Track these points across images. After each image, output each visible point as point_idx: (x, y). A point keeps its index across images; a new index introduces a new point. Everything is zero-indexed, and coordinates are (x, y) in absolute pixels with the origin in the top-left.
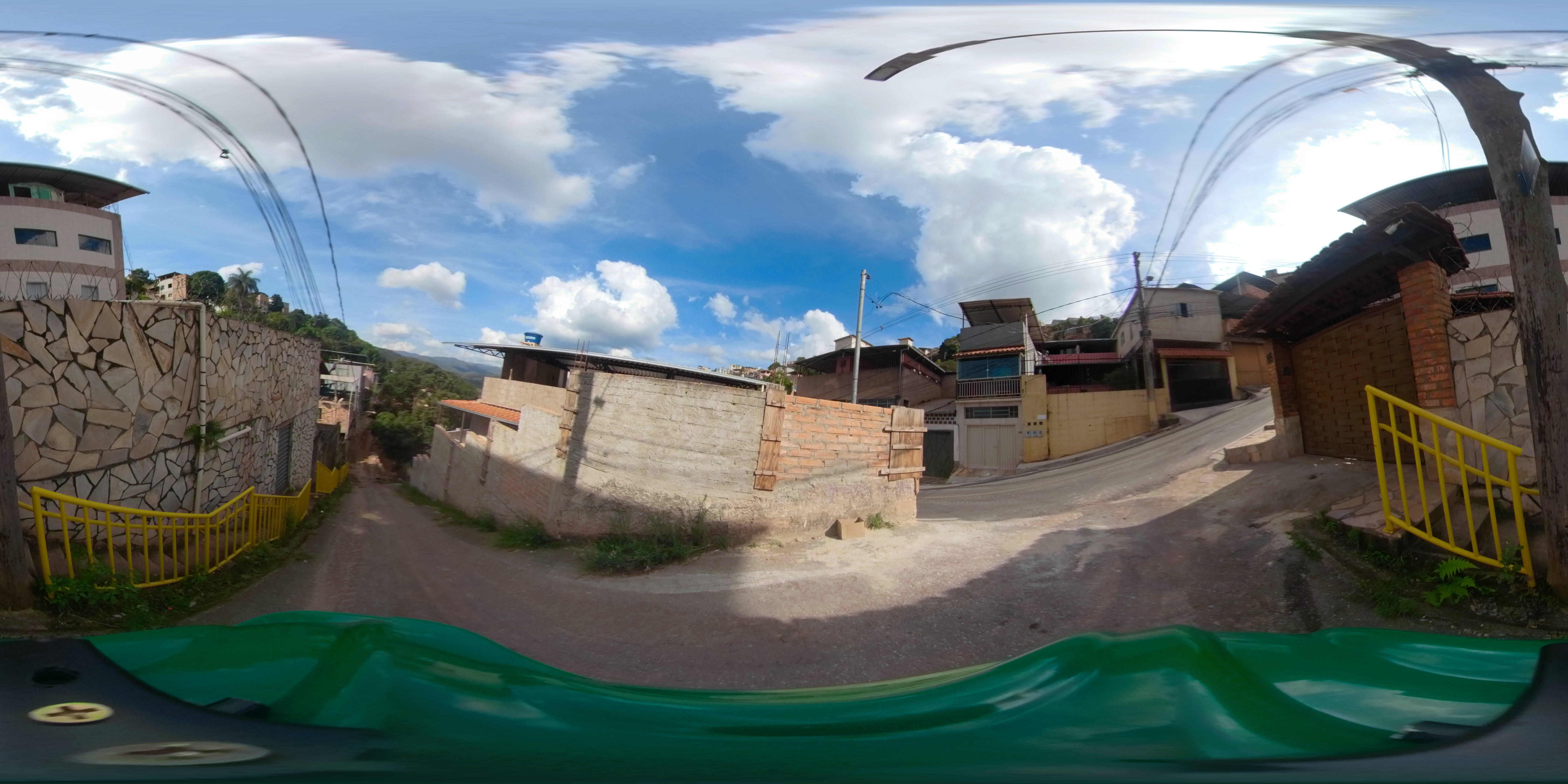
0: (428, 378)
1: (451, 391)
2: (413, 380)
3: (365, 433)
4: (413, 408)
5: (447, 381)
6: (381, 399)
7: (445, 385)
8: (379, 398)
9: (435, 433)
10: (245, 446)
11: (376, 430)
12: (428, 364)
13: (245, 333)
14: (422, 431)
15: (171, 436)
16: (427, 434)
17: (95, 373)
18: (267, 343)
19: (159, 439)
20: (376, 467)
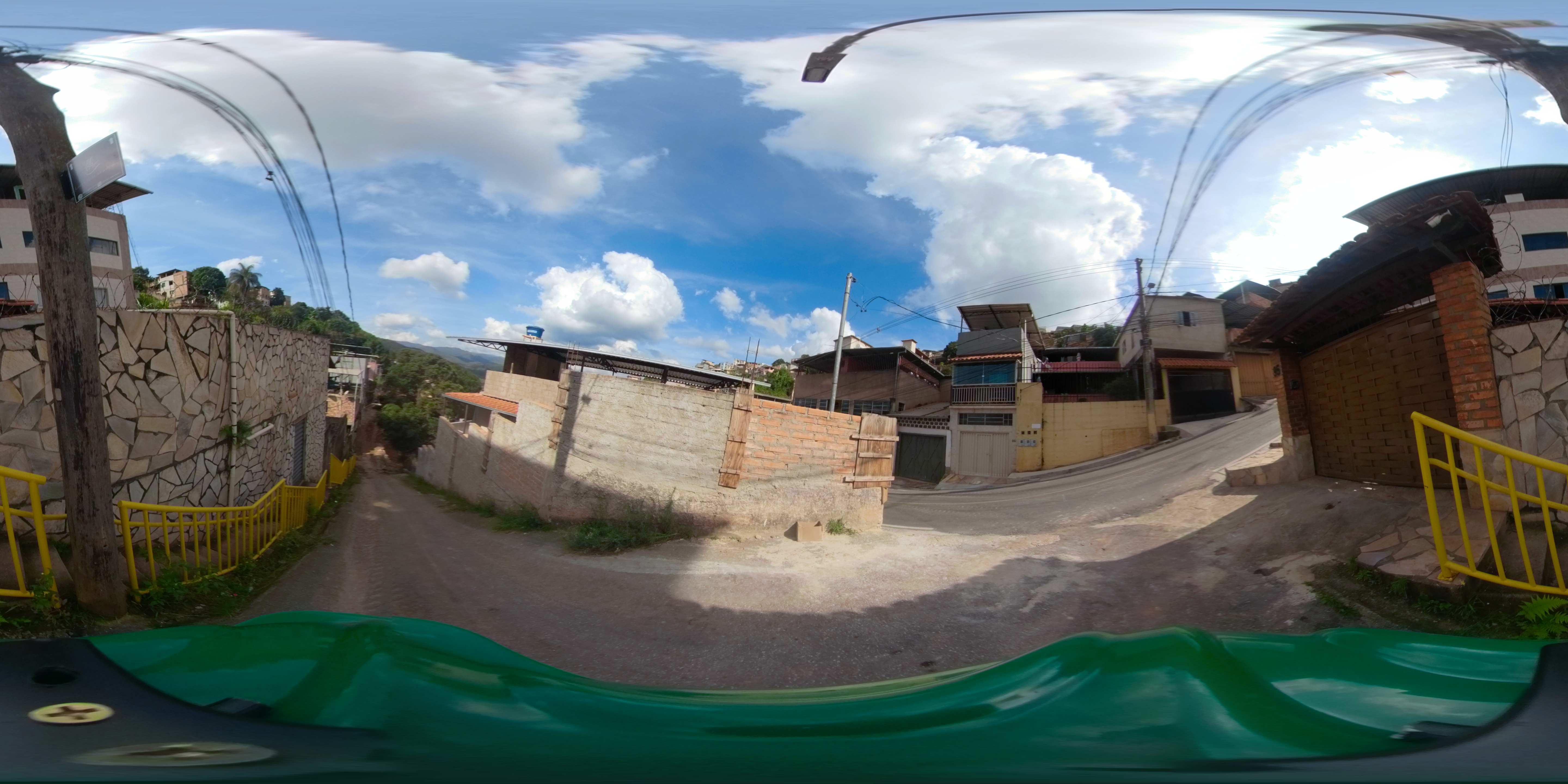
0: (431, 369)
1: (455, 382)
2: (417, 372)
3: (370, 425)
4: (417, 399)
5: (451, 373)
6: (385, 390)
7: (449, 376)
8: (383, 389)
9: (440, 425)
10: (268, 442)
11: (382, 422)
12: (432, 355)
13: (266, 337)
14: (427, 422)
15: (208, 437)
16: (431, 425)
17: (144, 382)
18: (284, 344)
19: (198, 440)
20: (382, 458)
